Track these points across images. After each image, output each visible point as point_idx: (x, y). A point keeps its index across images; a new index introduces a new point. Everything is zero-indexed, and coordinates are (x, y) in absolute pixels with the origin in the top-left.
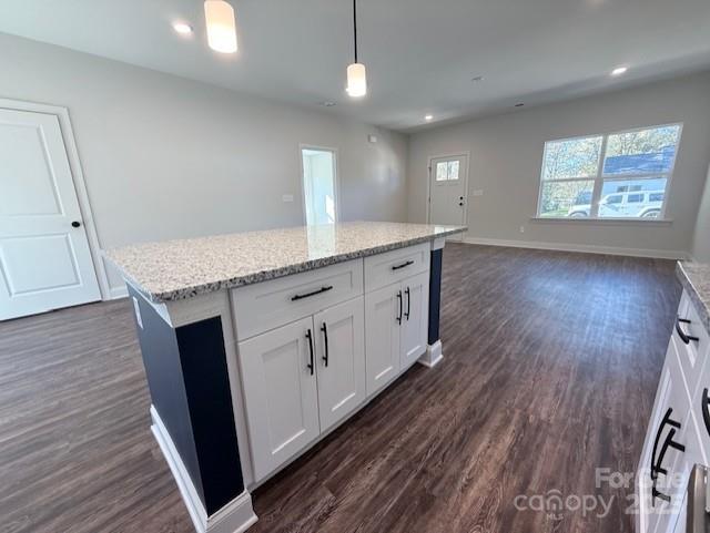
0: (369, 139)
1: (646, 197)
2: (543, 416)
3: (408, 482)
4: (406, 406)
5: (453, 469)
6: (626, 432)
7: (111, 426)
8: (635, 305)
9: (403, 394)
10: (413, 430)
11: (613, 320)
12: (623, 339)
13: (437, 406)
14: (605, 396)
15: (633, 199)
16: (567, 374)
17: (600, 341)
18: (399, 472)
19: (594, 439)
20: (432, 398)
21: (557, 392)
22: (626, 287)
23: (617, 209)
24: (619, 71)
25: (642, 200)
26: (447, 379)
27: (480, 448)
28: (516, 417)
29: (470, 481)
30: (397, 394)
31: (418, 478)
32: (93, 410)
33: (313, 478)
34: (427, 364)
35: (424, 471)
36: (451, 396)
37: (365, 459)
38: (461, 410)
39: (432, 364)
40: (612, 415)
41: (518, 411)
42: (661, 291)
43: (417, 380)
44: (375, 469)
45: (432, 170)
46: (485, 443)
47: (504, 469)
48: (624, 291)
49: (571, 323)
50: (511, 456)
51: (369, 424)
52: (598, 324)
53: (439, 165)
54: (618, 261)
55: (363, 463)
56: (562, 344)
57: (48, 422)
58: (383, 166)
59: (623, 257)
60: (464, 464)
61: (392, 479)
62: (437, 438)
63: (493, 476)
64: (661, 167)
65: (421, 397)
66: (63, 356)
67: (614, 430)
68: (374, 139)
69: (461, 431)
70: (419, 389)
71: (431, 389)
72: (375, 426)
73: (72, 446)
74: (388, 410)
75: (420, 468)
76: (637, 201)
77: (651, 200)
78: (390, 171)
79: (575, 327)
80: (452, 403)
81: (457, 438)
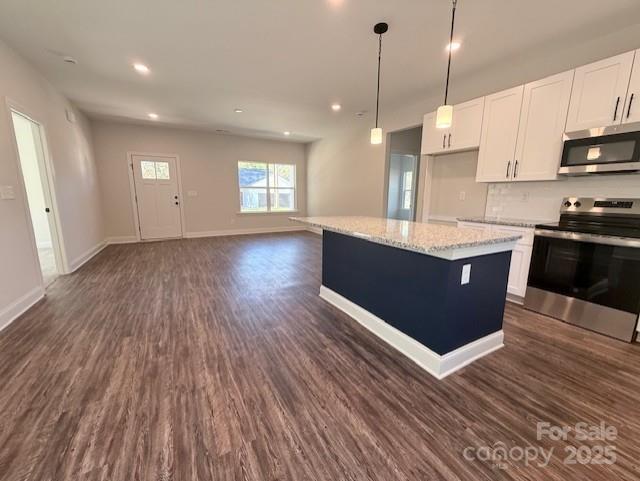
32: (420, 431)
73: (468, 423)
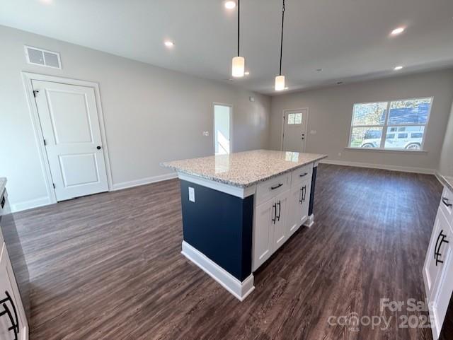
0: (250, 99)
1: (409, 135)
2: (373, 249)
3: (317, 275)
4: (304, 245)
5: (337, 270)
6: (414, 256)
7: (159, 252)
8: (410, 198)
9: (300, 240)
10: (311, 254)
11: (399, 206)
12: (406, 215)
13: (319, 245)
14: (401, 241)
15: (401, 136)
16: (381, 232)
17: (394, 216)
18: (311, 272)
19: (399, 259)
20: (315, 241)
21: (377, 240)
22: (404, 189)
23: (391, 142)
24: (398, 68)
25: (406, 137)
26: (320, 233)
27: (346, 262)
28: (360, 250)
29: (345, 275)
30: (297, 239)
31: (321, 273)
33: (272, 273)
34: (307, 225)
35: (323, 271)
36: (325, 241)
37: (293, 266)
38: (332, 246)
39: (310, 226)
40: (406, 249)
41: (360, 247)
42: (423, 191)
43: (305, 234)
44: (300, 270)
45: (285, 118)
46: (348, 260)
47: (360, 270)
48: (403, 191)
49: (377, 207)
50: (362, 265)
51: (289, 251)
52: (391, 208)
53: (290, 115)
54: (397, 174)
55: (293, 268)
56: (375, 218)
57: (126, 250)
58: (257, 114)
59: (400, 172)
60: (341, 268)
61: (309, 273)
62: (324, 259)
63: (356, 273)
64: (418, 117)
65: (309, 241)
66: (109, 220)
67: (408, 255)
68: (252, 99)
69: (335, 254)
70: (307, 237)
71: (313, 238)
72: (292, 252)
74: (295, 246)
75: (321, 269)
76: (403, 137)
77: (412, 137)
78: (260, 118)
79: (380, 209)
80: (326, 244)
81: (334, 258)
